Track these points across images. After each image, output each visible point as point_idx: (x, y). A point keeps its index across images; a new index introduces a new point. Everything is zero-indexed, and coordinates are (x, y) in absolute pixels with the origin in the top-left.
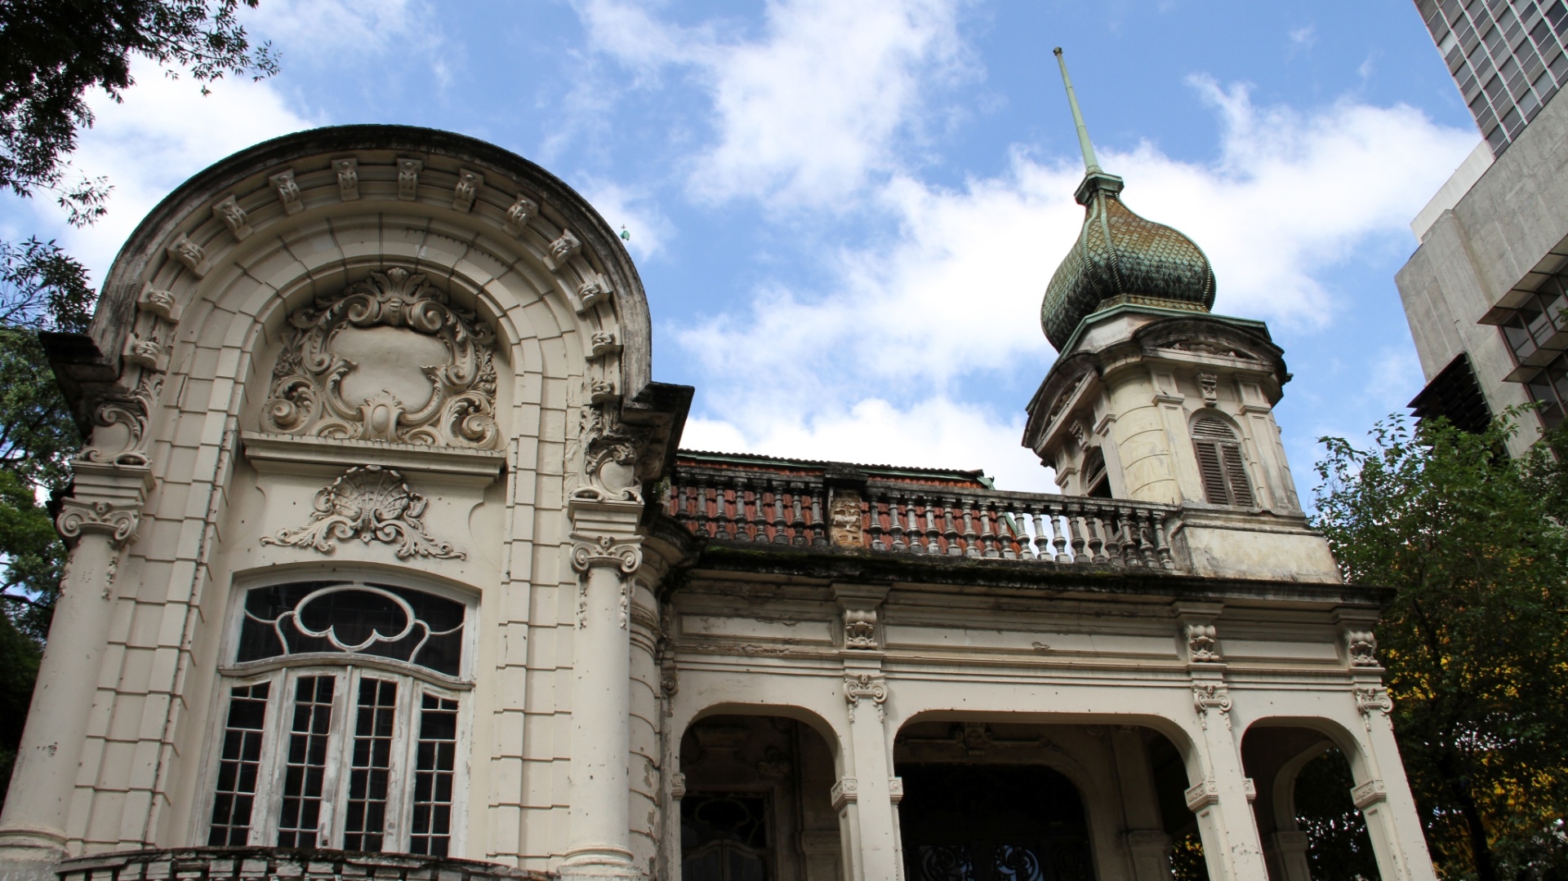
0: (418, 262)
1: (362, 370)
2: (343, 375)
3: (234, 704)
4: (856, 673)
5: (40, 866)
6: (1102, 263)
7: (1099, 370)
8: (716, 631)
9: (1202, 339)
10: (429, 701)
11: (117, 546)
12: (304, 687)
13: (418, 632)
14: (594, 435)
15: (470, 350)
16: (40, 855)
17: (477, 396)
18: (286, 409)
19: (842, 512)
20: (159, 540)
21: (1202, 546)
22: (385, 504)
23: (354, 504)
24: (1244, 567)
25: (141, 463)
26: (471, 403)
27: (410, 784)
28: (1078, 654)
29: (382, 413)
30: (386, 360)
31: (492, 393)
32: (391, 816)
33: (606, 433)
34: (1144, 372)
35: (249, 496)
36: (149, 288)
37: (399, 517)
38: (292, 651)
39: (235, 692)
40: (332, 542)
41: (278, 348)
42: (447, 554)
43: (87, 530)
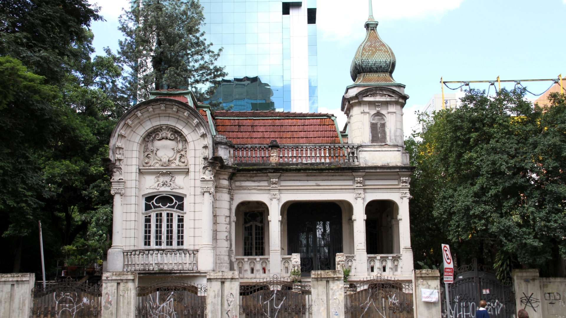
0: (168, 125)
1: (160, 150)
2: (156, 151)
3: (145, 219)
4: (273, 193)
5: (120, 251)
6: (358, 64)
7: (349, 102)
8: (243, 185)
9: (378, 92)
10: (179, 216)
11: (121, 195)
12: (157, 215)
13: (176, 203)
14: (204, 166)
15: (181, 142)
16: (119, 250)
17: (183, 153)
18: (146, 161)
19: (273, 153)
20: (128, 192)
21: (363, 157)
22: (167, 179)
23: (162, 179)
24: (374, 162)
25: (123, 179)
26: (182, 155)
27: (176, 231)
28: (327, 186)
29: (165, 160)
30: (165, 147)
31: (186, 151)
32: (173, 237)
33: (206, 165)
34: (360, 103)
35: (143, 179)
36: (117, 144)
37: (170, 181)
38: (154, 208)
39: (146, 217)
40: (159, 187)
41: (143, 145)
42: (180, 188)
43: (116, 193)
